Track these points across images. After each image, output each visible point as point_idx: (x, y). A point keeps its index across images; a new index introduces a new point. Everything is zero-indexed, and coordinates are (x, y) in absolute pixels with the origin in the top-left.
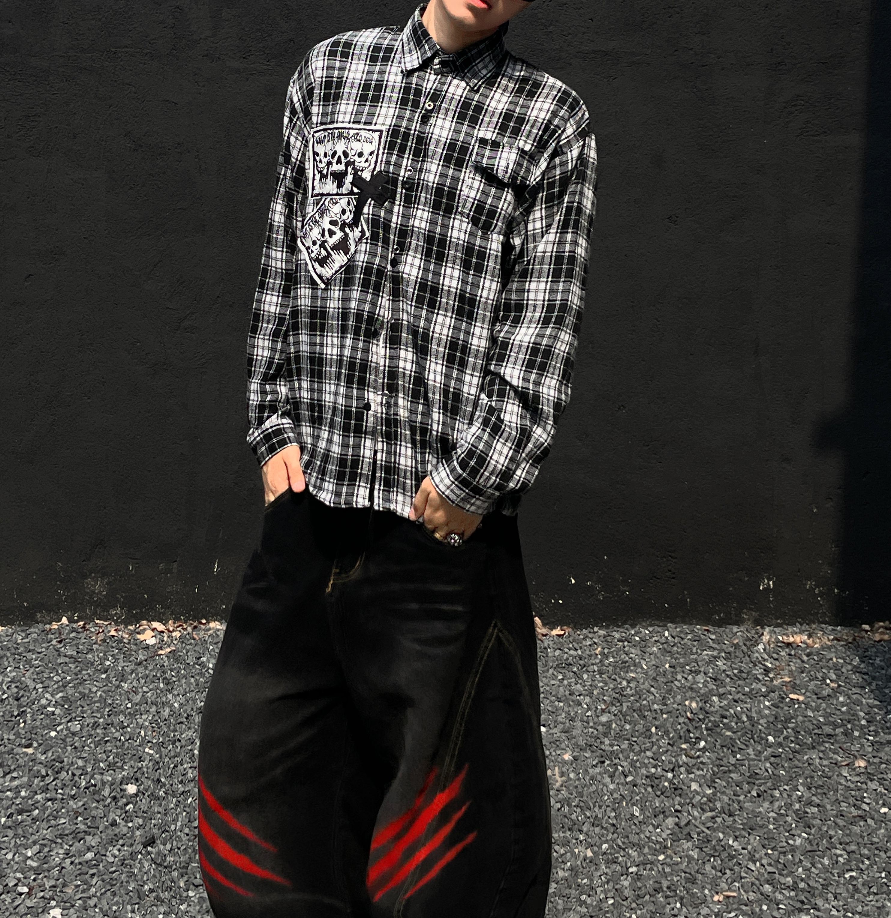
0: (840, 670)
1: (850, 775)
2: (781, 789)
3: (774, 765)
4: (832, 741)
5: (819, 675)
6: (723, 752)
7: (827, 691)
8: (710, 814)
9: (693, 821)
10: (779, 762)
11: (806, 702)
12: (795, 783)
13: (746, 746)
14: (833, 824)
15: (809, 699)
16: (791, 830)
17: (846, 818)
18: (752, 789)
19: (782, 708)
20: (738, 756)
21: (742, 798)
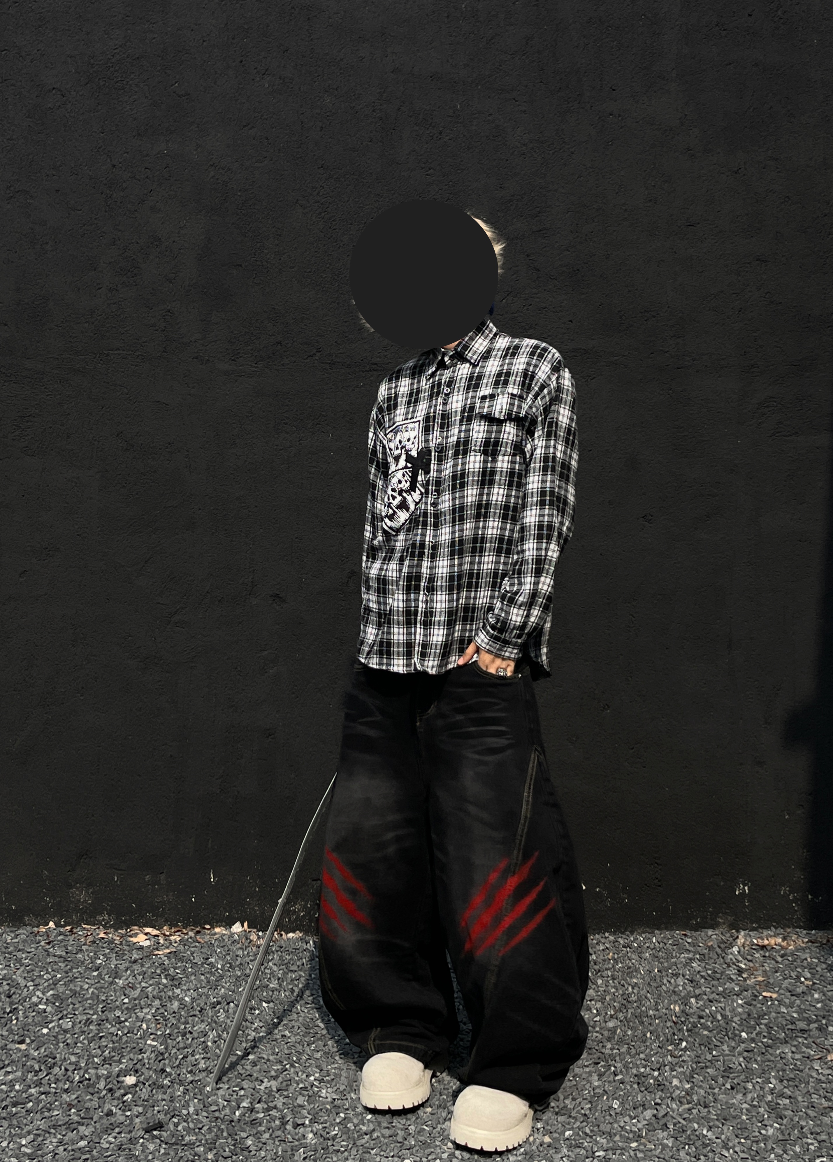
0: (815, 969)
1: (822, 1068)
2: (754, 1081)
3: (748, 1059)
4: (805, 1036)
5: (794, 974)
6: (701, 1050)
7: (801, 988)
8: (687, 1106)
9: (671, 1113)
10: (752, 1056)
11: (779, 999)
12: (767, 1076)
13: (722, 1043)
14: (805, 1115)
15: (783, 996)
16: (763, 1120)
17: (817, 1110)
18: (726, 1082)
19: (755, 1006)
20: (714, 1053)
21: (716, 1091)
